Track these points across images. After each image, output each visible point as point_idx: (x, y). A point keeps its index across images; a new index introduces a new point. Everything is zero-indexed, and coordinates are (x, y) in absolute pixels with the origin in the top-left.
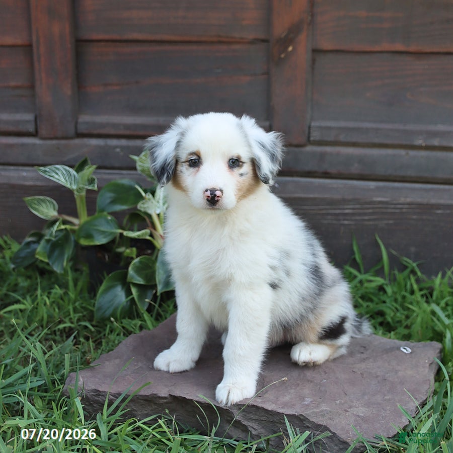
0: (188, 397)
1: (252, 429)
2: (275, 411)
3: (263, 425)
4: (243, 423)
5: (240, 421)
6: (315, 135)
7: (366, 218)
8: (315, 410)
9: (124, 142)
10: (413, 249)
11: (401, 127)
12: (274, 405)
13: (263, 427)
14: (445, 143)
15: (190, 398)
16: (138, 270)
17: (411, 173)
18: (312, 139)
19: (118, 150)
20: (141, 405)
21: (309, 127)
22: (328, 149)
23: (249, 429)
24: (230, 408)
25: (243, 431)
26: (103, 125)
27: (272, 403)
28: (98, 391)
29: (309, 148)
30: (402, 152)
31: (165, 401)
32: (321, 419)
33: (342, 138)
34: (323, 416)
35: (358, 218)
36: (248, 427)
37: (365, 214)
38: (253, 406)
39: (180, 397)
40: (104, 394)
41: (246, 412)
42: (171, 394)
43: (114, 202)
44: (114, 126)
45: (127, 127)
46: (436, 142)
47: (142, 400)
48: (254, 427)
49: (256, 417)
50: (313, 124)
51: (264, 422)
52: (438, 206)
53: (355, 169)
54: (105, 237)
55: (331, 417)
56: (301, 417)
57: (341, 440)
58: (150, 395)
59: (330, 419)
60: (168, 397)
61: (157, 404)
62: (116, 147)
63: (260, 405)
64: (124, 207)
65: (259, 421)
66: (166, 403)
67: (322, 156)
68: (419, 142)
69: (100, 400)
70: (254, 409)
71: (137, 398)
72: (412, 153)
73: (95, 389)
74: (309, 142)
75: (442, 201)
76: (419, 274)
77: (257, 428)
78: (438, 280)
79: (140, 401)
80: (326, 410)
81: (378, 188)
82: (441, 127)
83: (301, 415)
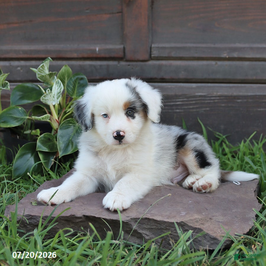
0: (97, 216)
1: (146, 236)
2: (163, 221)
3: (153, 232)
4: (139, 231)
5: (136, 230)
6: (155, 53)
7: (191, 107)
8: (191, 218)
9: (23, 63)
10: (222, 127)
11: (212, 46)
12: (161, 217)
13: (153, 234)
14: (242, 55)
15: (99, 216)
16: (44, 143)
17: (219, 76)
18: (152, 56)
19: (19, 68)
20: (62, 224)
21: (151, 48)
22: (164, 62)
23: (143, 235)
24: (129, 221)
25: (138, 238)
26: (8, 52)
27: (159, 216)
28: (30, 215)
29: (151, 63)
30: (213, 63)
31: (80, 220)
32: (196, 224)
33: (173, 54)
34: (197, 222)
35: (186, 107)
36: (143, 234)
37: (191, 104)
38: (146, 218)
39: (91, 216)
40: (35, 217)
41: (141, 223)
42: (84, 214)
43: (22, 98)
44: (16, 51)
45: (25, 52)
46: (235, 55)
47: (63, 220)
48: (147, 234)
49: (148, 226)
50: (153, 46)
51: (153, 230)
52: (238, 97)
53: (182, 75)
54: (17, 122)
55: (202, 222)
56: (182, 223)
57: (212, 237)
58: (70, 216)
59: (202, 224)
60: (83, 217)
61: (74, 223)
62: (18, 66)
63: (151, 218)
64: (30, 102)
65: (150, 229)
66: (81, 222)
67: (160, 67)
68: (225, 55)
69: (32, 222)
70: (147, 220)
71: (60, 219)
72: (219, 63)
73: (28, 215)
74: (151, 58)
75: (241, 94)
76: (227, 143)
77: (149, 235)
78: (242, 145)
79: (62, 221)
80: (198, 218)
81: (198, 87)
82: (238, 45)
83: (182, 222)
